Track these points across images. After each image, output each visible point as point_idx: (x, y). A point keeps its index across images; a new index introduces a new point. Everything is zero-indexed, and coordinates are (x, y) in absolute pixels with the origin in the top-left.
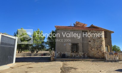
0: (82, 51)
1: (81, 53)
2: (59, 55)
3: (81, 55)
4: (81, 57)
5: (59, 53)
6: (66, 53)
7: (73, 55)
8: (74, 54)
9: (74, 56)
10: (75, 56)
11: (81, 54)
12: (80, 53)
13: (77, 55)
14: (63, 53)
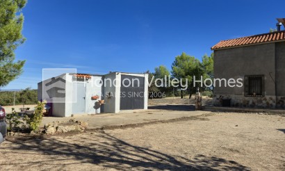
0: (274, 92)
1: (270, 97)
2: (218, 101)
3: (271, 102)
4: (271, 105)
5: (218, 96)
6: (233, 97)
7: (248, 102)
8: (251, 100)
9: (251, 103)
10: (253, 103)
11: (271, 99)
12: (268, 97)
13: (261, 101)
14: (225, 97)
